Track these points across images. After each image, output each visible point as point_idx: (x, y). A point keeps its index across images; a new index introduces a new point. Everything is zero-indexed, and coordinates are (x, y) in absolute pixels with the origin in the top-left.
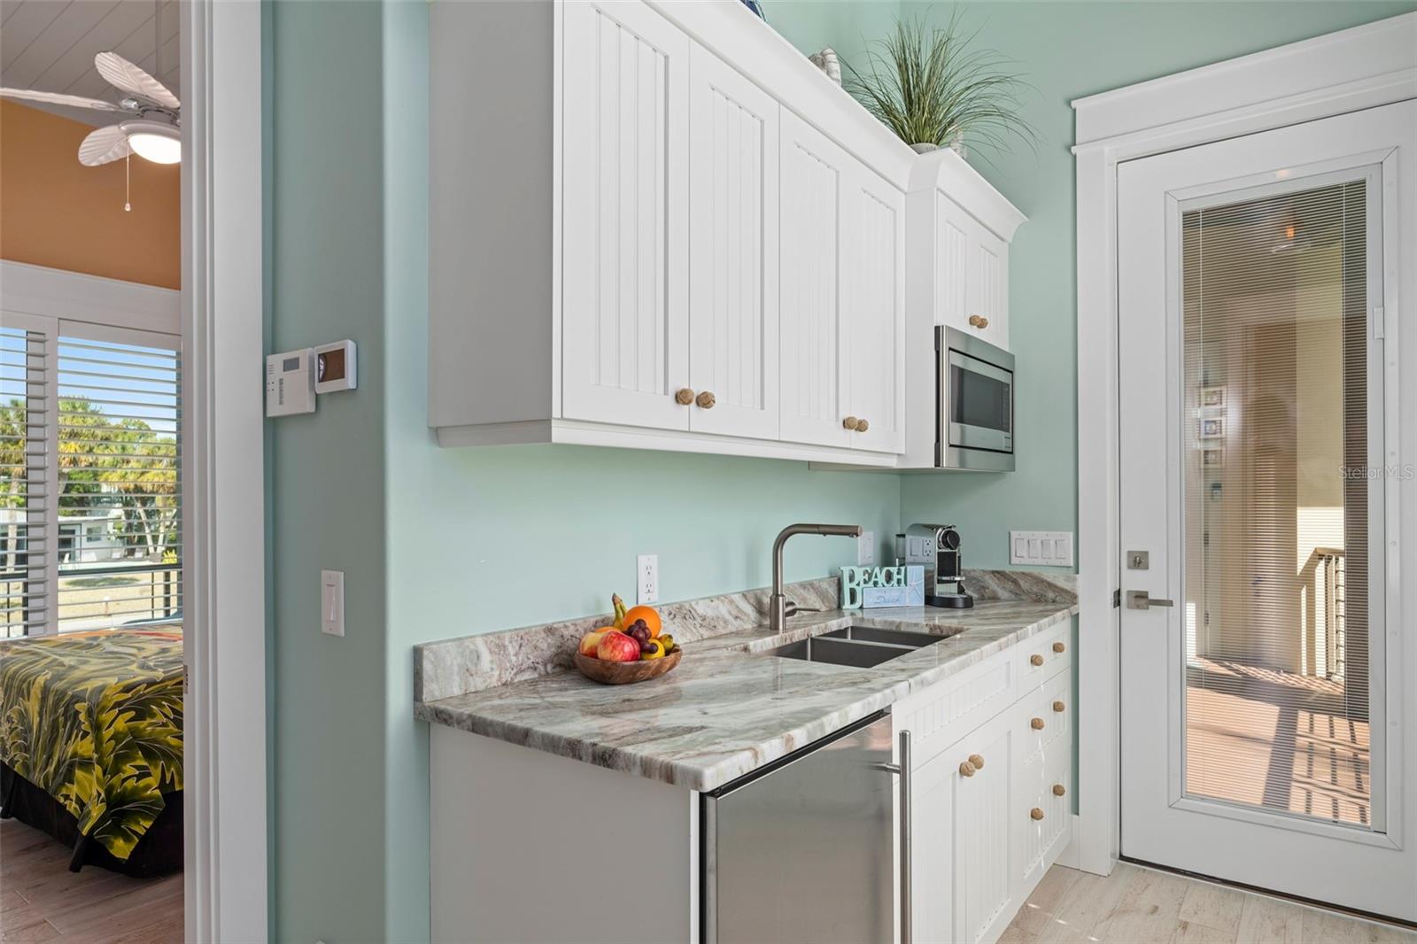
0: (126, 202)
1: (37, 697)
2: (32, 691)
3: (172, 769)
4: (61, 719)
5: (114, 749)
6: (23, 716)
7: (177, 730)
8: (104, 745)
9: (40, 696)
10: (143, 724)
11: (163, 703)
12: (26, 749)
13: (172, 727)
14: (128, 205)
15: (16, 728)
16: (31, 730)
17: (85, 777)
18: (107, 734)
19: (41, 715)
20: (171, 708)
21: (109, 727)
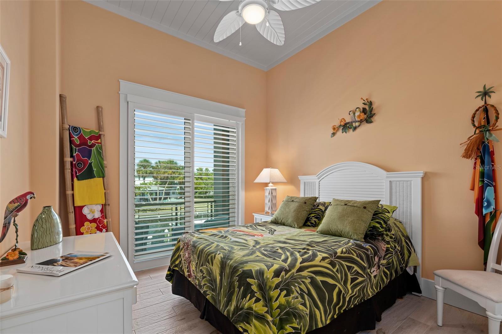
0: (240, 42)
1: (217, 265)
2: (214, 262)
3: (302, 324)
4: (236, 284)
5: (279, 314)
6: (210, 273)
7: (302, 300)
8: (274, 311)
9: (220, 266)
10: (290, 298)
11: (296, 284)
12: (213, 290)
13: (300, 299)
14: (241, 43)
15: (206, 277)
16: (215, 281)
17: (261, 327)
18: (275, 305)
19: (221, 275)
20: (299, 287)
21: (276, 300)
